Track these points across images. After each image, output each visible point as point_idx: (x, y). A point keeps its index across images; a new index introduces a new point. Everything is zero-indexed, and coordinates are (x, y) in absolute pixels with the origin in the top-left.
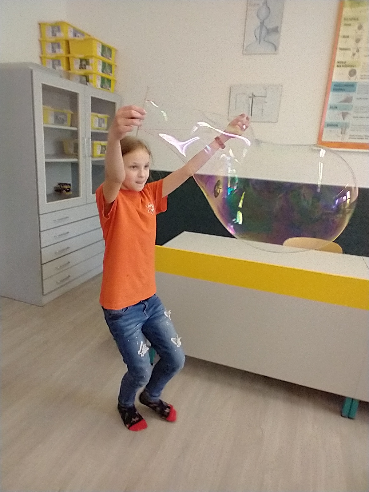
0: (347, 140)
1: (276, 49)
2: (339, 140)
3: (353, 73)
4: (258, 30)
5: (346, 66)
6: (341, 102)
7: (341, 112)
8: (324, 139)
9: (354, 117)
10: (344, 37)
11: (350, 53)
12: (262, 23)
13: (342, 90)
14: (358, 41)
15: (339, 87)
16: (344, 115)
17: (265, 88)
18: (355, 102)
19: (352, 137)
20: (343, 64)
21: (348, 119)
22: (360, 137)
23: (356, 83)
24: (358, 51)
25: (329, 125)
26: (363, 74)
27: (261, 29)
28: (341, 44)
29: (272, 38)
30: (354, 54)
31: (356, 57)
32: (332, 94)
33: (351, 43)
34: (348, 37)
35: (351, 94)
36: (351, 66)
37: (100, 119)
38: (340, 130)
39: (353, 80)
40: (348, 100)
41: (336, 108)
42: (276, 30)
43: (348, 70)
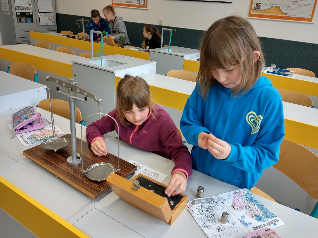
2: (117, 2)
8: (113, 2)
19: (120, 1)
22: (122, 1)
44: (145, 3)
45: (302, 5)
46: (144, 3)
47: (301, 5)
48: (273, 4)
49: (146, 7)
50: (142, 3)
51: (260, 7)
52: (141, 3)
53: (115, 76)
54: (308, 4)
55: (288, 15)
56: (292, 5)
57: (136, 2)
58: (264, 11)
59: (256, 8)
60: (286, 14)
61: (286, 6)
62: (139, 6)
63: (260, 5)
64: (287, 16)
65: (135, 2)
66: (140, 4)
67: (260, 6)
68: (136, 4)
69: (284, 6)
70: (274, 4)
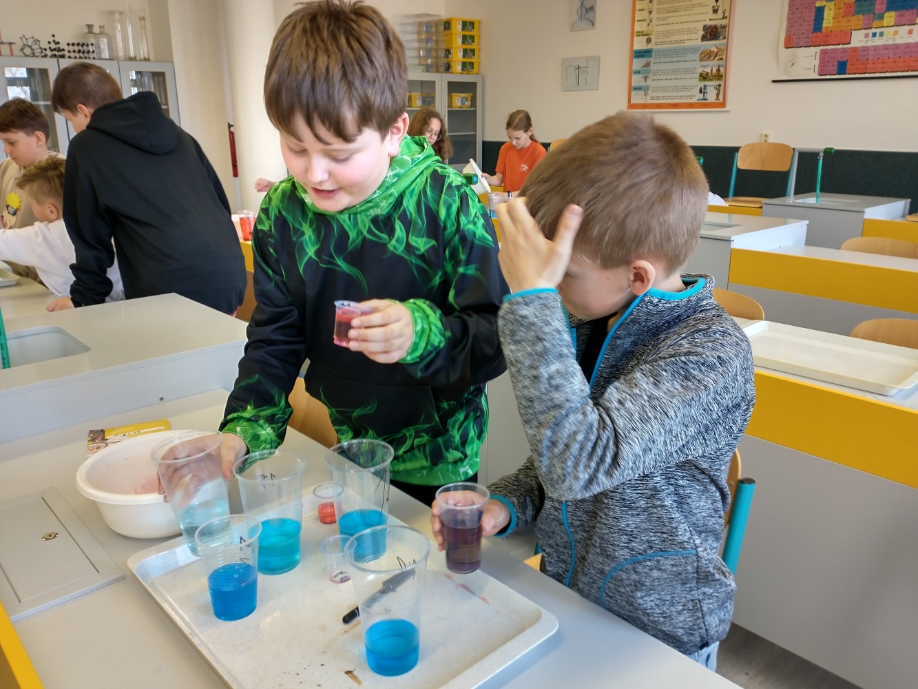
0: (649, 101)
1: (593, 25)
2: (642, 102)
3: (649, 41)
4: (579, 10)
5: (643, 35)
6: (643, 67)
7: (642, 76)
8: (633, 102)
9: (653, 80)
10: (640, 10)
11: (645, 24)
12: (582, 4)
13: (643, 56)
14: (650, 12)
15: (640, 54)
16: (646, 78)
17: (587, 60)
18: (653, 67)
19: (652, 98)
20: (641, 34)
21: (649, 82)
22: (658, 98)
23: (652, 49)
24: (651, 21)
25: (635, 89)
26: (657, 41)
27: (582, 9)
28: (638, 16)
29: (590, 15)
30: (649, 24)
31: (650, 26)
32: (634, 60)
33: (645, 15)
34: (643, 10)
35: (650, 59)
36: (646, 35)
37: (462, 98)
38: (643, 92)
39: (649, 47)
40: (648, 65)
41: (639, 72)
42: (592, 9)
43: (646, 37)
44: (721, 97)
46: (718, 95)
49: (723, 105)
50: (711, 96)
52: (708, 96)
53: (732, 247)
57: (694, 96)
62: (703, 104)
65: (691, 97)
66: (706, 99)
68: (694, 100)
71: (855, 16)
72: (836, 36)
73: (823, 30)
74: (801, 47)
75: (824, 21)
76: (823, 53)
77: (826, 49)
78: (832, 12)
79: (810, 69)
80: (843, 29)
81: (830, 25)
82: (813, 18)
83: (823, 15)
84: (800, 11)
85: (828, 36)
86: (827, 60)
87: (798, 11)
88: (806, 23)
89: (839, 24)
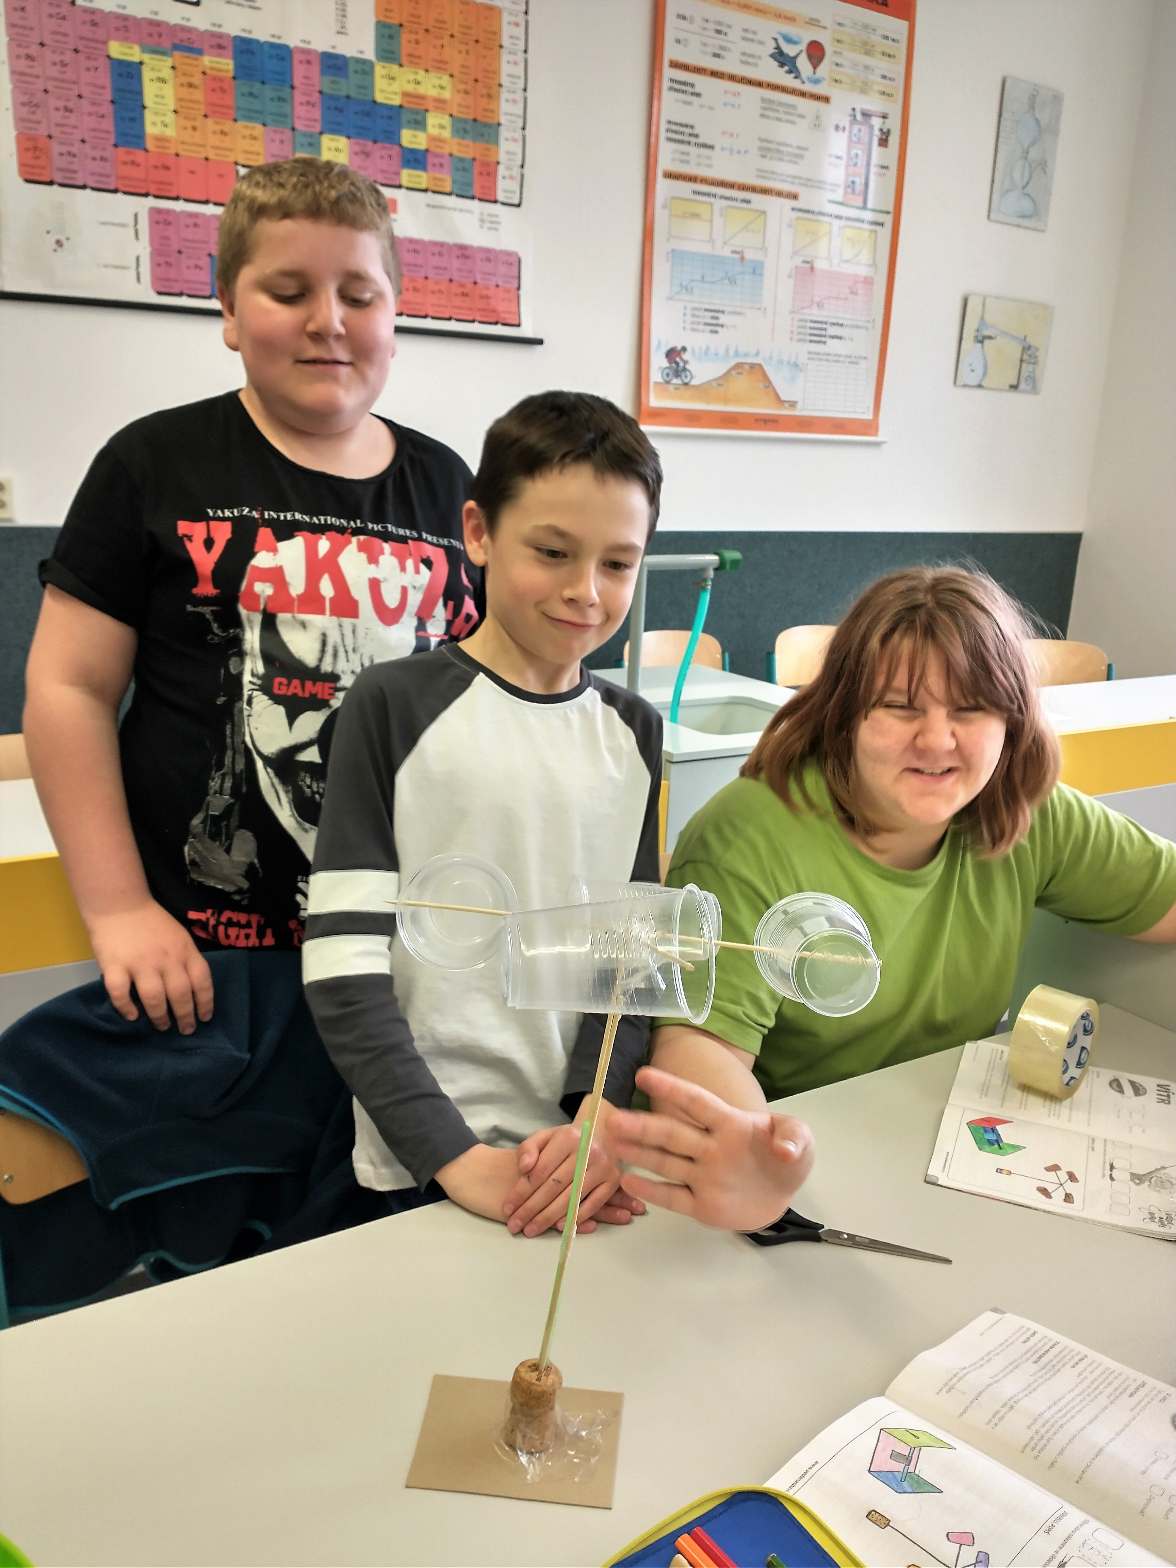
45: (841, 359)
47: (837, 359)
48: (737, 354)
51: (685, 369)
54: (860, 358)
55: (799, 406)
56: (809, 359)
58: (703, 391)
59: (668, 375)
60: (793, 404)
61: (789, 362)
63: (686, 356)
64: (797, 413)
67: (686, 362)
69: (781, 362)
70: (741, 351)
71: (240, 124)
72: (192, 172)
73: (150, 145)
74: (84, 187)
75: (149, 117)
76: (159, 219)
77: (168, 212)
78: (169, 91)
79: (124, 268)
80: (211, 156)
81: (170, 132)
82: (108, 95)
83: (139, 93)
84: (57, 58)
85: (166, 168)
86: (176, 248)
87: (49, 56)
88: (85, 105)
89: (197, 137)
